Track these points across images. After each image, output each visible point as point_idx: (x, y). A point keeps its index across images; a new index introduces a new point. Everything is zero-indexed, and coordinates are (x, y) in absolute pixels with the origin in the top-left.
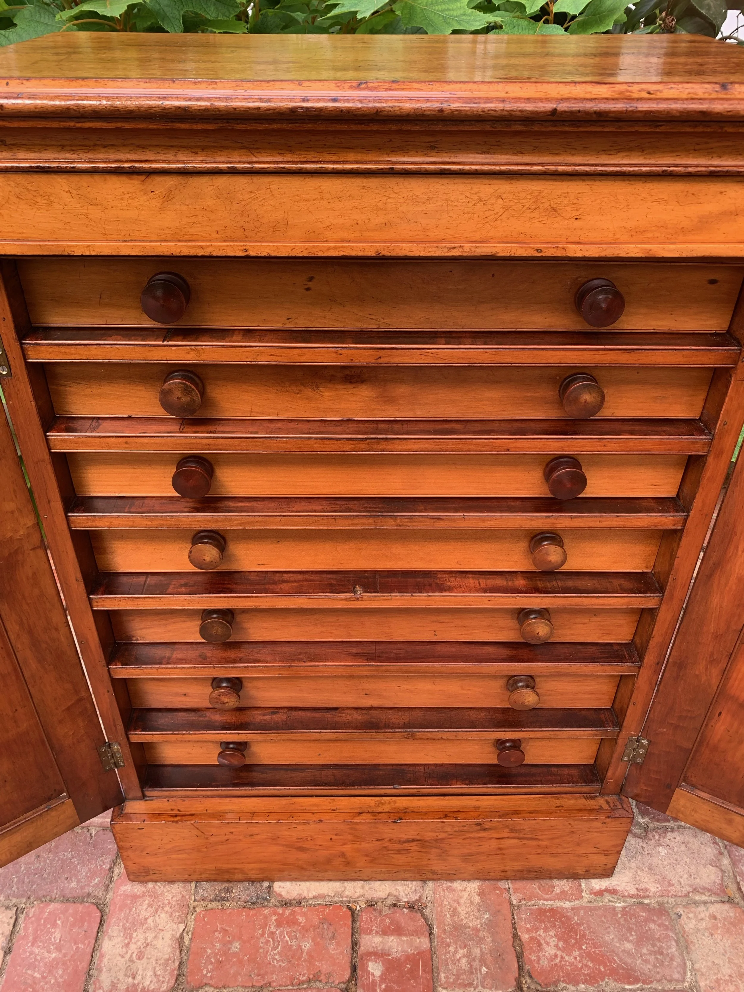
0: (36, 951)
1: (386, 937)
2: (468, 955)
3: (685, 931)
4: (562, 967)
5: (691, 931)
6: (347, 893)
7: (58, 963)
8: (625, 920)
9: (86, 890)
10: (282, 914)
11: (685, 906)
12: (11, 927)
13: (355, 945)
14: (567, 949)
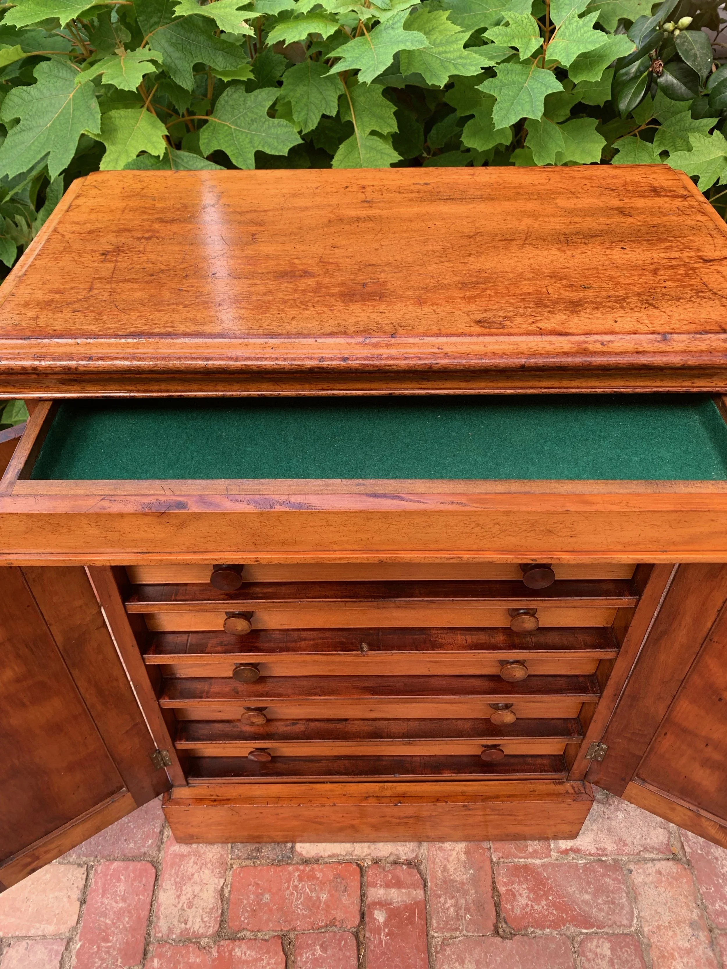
0: (106, 901)
1: (388, 890)
2: (456, 905)
3: (634, 884)
4: (531, 914)
5: (640, 884)
6: (356, 853)
7: (124, 912)
8: (586, 875)
9: (142, 850)
10: (303, 871)
11: (636, 863)
12: (84, 882)
13: (363, 897)
14: (537, 900)
